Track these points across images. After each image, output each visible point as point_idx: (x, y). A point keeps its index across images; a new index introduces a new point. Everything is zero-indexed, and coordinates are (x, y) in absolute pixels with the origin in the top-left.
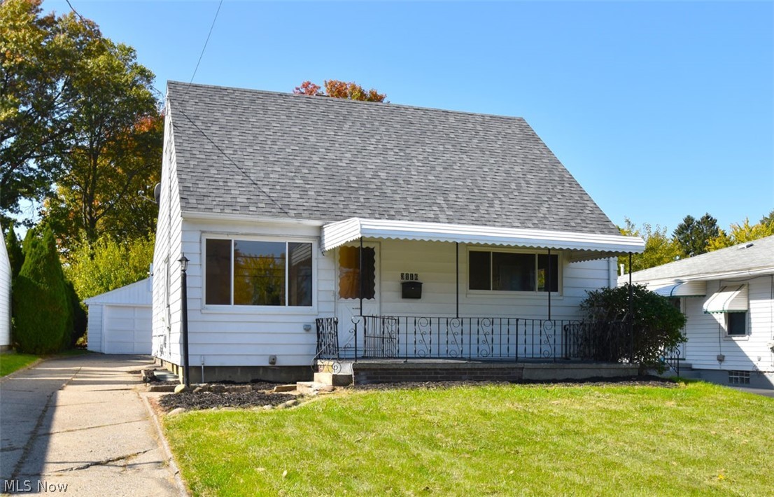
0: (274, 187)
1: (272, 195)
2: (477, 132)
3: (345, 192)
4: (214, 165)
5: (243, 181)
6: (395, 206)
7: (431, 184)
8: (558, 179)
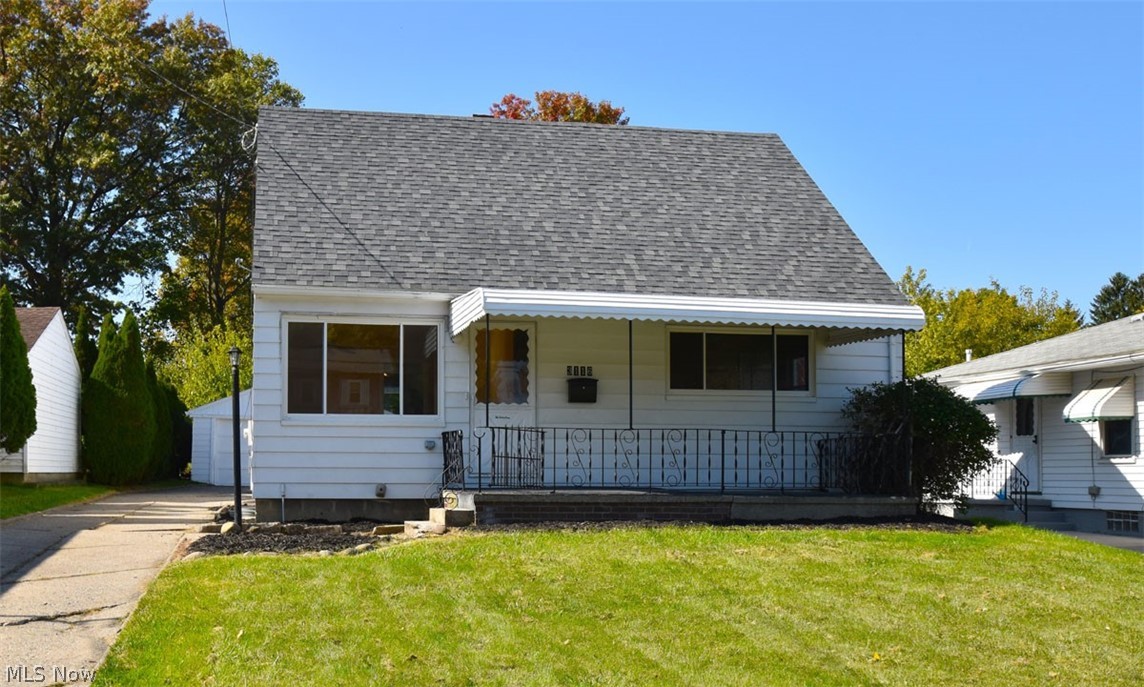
0: (387, 248)
1: (382, 259)
2: (702, 158)
3: (488, 252)
4: (309, 220)
5: (346, 242)
6: (560, 270)
7: (619, 237)
8: (819, 223)
